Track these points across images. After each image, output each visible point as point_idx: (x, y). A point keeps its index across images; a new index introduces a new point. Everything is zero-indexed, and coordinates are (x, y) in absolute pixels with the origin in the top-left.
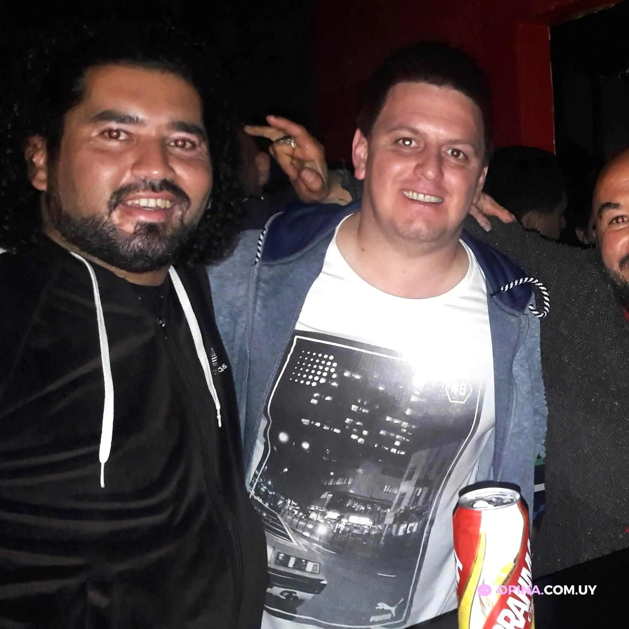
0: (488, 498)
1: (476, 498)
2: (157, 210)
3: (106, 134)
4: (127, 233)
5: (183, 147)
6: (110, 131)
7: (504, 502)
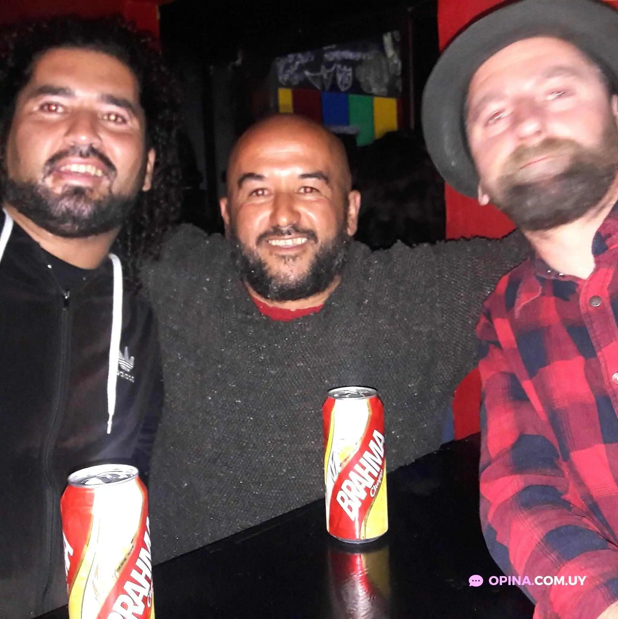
0: (101, 475)
1: (88, 476)
2: (86, 175)
3: (46, 108)
4: (57, 194)
5: (115, 121)
6: (49, 105)
7: (119, 478)
